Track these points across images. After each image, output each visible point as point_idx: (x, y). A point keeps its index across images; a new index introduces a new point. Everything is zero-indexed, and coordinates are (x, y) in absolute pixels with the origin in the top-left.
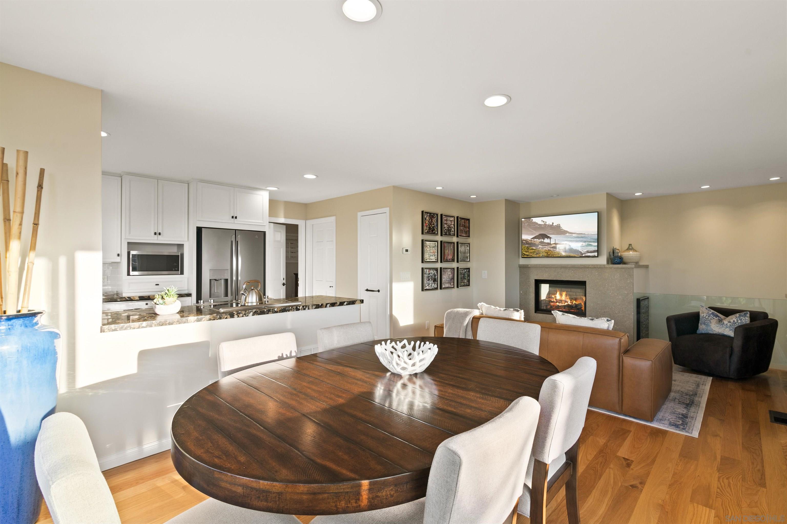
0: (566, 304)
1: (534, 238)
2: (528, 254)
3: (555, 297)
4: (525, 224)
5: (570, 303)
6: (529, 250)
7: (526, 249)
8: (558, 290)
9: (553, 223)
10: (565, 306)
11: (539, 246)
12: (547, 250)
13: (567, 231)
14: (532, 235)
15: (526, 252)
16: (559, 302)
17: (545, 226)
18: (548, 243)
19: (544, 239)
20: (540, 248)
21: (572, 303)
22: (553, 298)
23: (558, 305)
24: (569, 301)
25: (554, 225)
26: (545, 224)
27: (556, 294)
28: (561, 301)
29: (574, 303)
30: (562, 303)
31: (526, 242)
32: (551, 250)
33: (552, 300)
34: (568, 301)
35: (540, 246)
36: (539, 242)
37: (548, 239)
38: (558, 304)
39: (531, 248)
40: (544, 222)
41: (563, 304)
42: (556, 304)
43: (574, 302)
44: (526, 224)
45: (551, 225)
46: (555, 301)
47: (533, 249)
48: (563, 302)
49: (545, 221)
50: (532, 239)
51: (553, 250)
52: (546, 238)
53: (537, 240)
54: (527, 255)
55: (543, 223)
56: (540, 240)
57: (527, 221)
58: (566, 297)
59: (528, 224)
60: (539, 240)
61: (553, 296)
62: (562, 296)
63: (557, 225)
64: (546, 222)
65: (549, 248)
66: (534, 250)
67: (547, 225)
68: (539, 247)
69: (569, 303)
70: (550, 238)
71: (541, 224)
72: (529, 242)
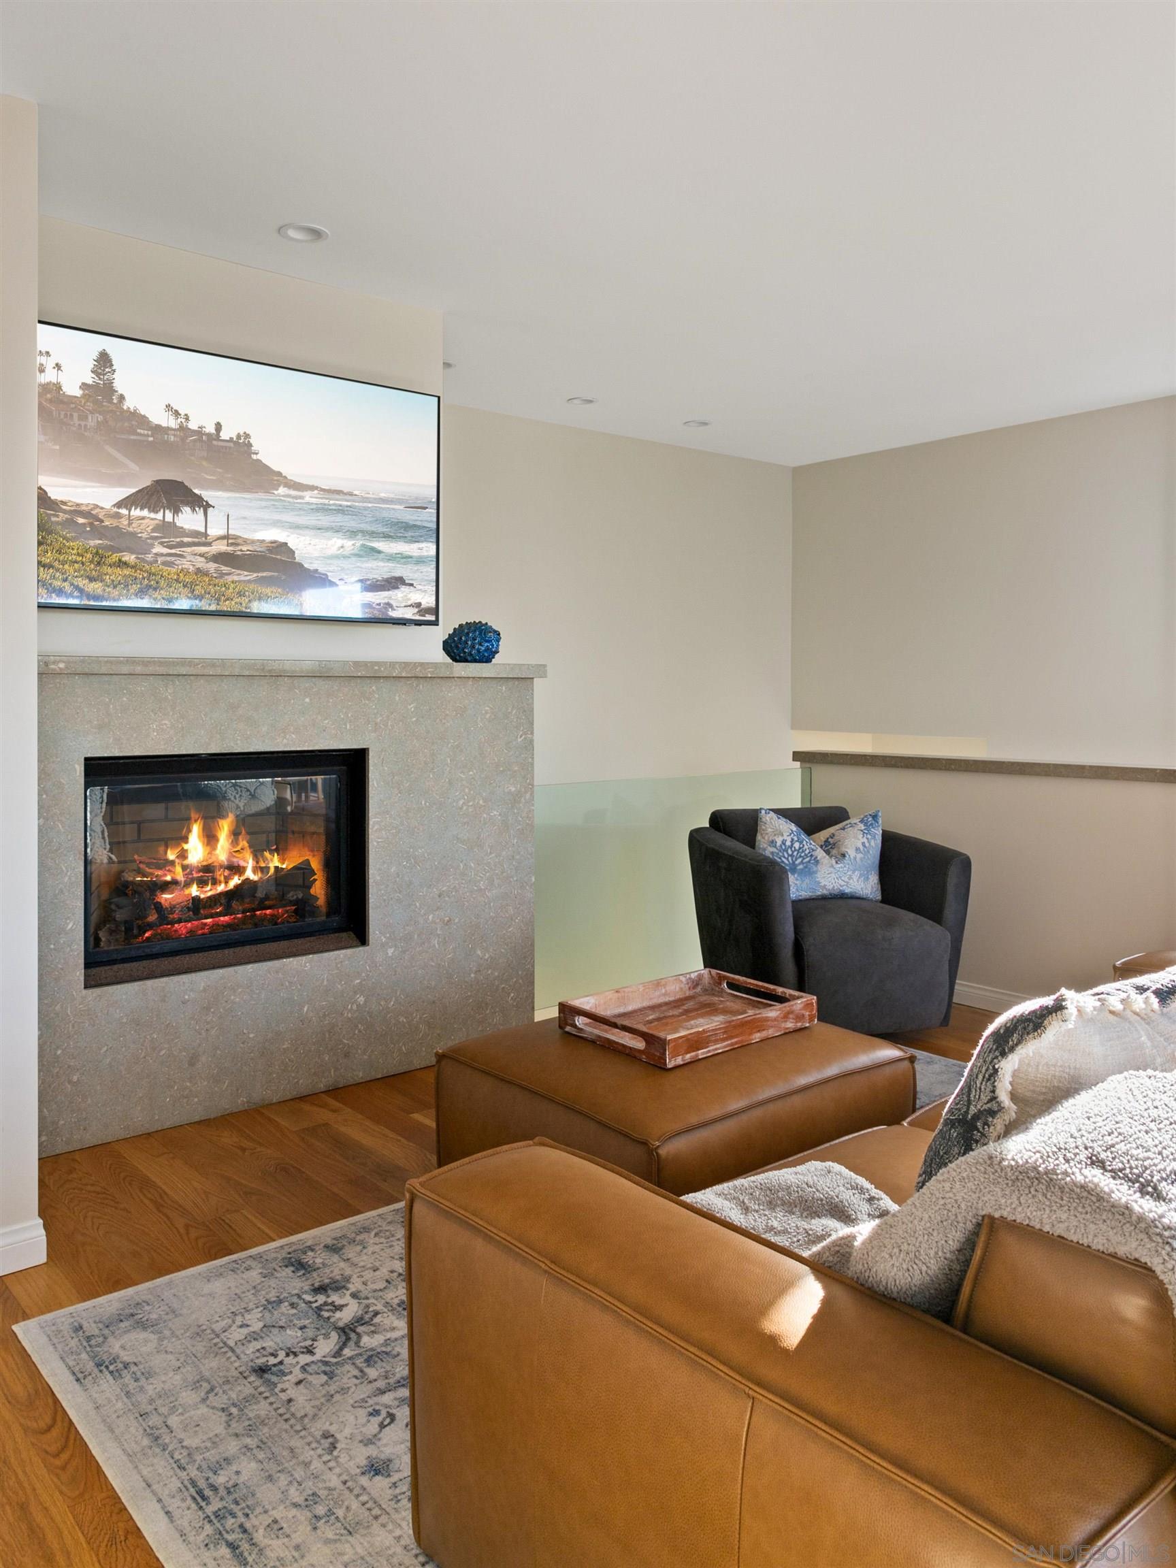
0: (235, 881)
1: (127, 502)
2: (99, 591)
3: (183, 855)
4: (87, 418)
5: (254, 872)
6: (105, 569)
7: (91, 562)
8: (193, 815)
9: (218, 427)
10: (230, 895)
11: (152, 546)
12: (191, 569)
13: (279, 474)
14: (120, 481)
15: (92, 579)
16: (202, 883)
17: (183, 439)
18: (196, 534)
19: (176, 511)
20: (160, 560)
21: (262, 869)
22: (172, 863)
23: (196, 900)
24: (250, 864)
25: (225, 435)
26: (182, 428)
27: (185, 839)
28: (207, 873)
29: (272, 871)
30: (215, 882)
31: (91, 524)
32: (206, 574)
33: (168, 878)
34: (242, 863)
35: (158, 549)
36: (152, 524)
37: (194, 510)
38: (194, 891)
39: (115, 557)
40: (177, 413)
41: (221, 888)
42: (187, 892)
43: (274, 862)
44: (91, 421)
45: (209, 435)
46: (179, 875)
47: (126, 564)
48: (220, 874)
49: (182, 412)
50: (119, 505)
51: (216, 570)
52: (187, 504)
53: (145, 513)
54: (96, 598)
55: (173, 423)
56: (159, 516)
57: (96, 402)
58: (235, 842)
59: (100, 418)
60: (152, 515)
61: (171, 855)
62: (217, 840)
63: (239, 436)
64: (187, 418)
65: (201, 563)
66: (127, 572)
67: (194, 431)
68: (154, 551)
69: (250, 874)
70: (206, 506)
71: (164, 424)
72: (107, 523)
